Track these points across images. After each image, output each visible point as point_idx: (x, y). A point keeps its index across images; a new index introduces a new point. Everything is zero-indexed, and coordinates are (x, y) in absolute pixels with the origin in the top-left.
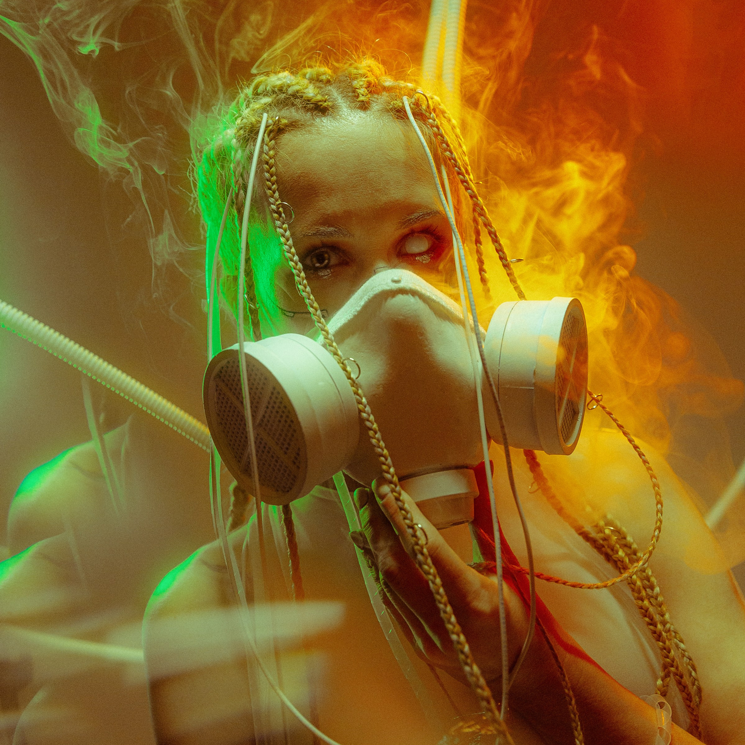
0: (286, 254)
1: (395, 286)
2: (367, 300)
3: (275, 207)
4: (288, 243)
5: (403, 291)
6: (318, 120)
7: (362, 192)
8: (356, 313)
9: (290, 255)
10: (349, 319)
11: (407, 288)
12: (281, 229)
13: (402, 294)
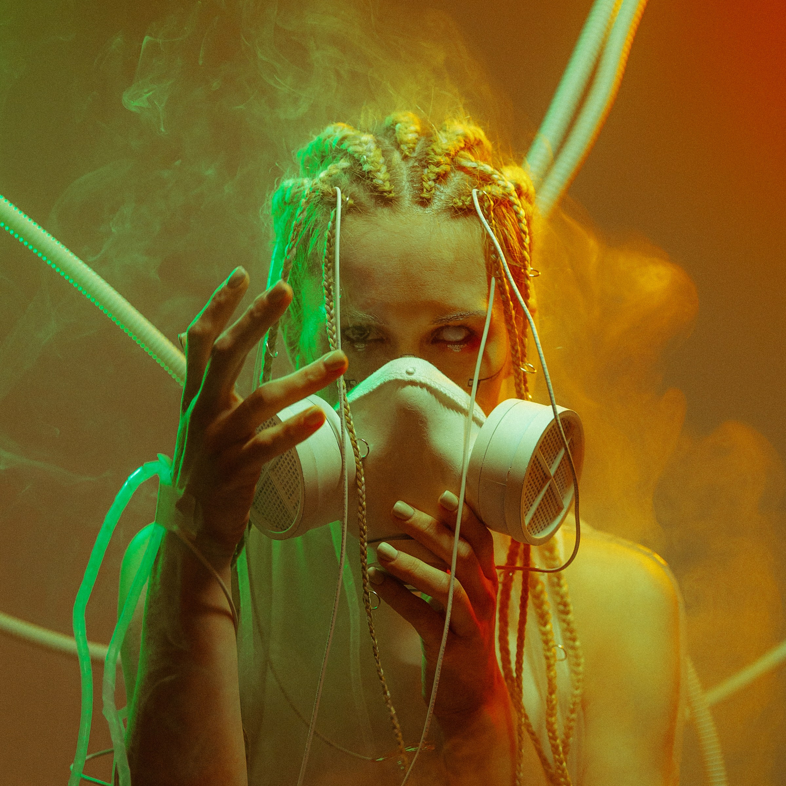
0: (328, 330)
1: (407, 378)
2: (382, 382)
3: (327, 284)
4: (331, 321)
5: (413, 383)
6: (380, 209)
7: (403, 288)
8: (371, 390)
9: (331, 332)
10: (365, 394)
11: (418, 381)
12: (328, 306)
13: (412, 385)
